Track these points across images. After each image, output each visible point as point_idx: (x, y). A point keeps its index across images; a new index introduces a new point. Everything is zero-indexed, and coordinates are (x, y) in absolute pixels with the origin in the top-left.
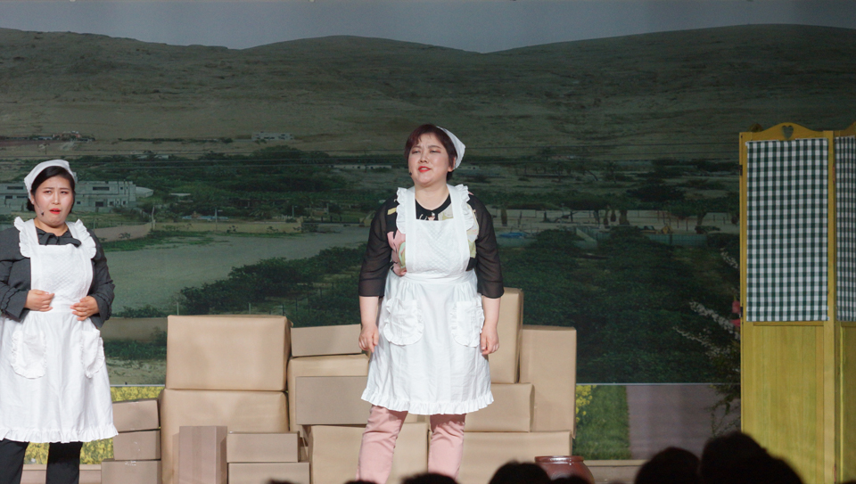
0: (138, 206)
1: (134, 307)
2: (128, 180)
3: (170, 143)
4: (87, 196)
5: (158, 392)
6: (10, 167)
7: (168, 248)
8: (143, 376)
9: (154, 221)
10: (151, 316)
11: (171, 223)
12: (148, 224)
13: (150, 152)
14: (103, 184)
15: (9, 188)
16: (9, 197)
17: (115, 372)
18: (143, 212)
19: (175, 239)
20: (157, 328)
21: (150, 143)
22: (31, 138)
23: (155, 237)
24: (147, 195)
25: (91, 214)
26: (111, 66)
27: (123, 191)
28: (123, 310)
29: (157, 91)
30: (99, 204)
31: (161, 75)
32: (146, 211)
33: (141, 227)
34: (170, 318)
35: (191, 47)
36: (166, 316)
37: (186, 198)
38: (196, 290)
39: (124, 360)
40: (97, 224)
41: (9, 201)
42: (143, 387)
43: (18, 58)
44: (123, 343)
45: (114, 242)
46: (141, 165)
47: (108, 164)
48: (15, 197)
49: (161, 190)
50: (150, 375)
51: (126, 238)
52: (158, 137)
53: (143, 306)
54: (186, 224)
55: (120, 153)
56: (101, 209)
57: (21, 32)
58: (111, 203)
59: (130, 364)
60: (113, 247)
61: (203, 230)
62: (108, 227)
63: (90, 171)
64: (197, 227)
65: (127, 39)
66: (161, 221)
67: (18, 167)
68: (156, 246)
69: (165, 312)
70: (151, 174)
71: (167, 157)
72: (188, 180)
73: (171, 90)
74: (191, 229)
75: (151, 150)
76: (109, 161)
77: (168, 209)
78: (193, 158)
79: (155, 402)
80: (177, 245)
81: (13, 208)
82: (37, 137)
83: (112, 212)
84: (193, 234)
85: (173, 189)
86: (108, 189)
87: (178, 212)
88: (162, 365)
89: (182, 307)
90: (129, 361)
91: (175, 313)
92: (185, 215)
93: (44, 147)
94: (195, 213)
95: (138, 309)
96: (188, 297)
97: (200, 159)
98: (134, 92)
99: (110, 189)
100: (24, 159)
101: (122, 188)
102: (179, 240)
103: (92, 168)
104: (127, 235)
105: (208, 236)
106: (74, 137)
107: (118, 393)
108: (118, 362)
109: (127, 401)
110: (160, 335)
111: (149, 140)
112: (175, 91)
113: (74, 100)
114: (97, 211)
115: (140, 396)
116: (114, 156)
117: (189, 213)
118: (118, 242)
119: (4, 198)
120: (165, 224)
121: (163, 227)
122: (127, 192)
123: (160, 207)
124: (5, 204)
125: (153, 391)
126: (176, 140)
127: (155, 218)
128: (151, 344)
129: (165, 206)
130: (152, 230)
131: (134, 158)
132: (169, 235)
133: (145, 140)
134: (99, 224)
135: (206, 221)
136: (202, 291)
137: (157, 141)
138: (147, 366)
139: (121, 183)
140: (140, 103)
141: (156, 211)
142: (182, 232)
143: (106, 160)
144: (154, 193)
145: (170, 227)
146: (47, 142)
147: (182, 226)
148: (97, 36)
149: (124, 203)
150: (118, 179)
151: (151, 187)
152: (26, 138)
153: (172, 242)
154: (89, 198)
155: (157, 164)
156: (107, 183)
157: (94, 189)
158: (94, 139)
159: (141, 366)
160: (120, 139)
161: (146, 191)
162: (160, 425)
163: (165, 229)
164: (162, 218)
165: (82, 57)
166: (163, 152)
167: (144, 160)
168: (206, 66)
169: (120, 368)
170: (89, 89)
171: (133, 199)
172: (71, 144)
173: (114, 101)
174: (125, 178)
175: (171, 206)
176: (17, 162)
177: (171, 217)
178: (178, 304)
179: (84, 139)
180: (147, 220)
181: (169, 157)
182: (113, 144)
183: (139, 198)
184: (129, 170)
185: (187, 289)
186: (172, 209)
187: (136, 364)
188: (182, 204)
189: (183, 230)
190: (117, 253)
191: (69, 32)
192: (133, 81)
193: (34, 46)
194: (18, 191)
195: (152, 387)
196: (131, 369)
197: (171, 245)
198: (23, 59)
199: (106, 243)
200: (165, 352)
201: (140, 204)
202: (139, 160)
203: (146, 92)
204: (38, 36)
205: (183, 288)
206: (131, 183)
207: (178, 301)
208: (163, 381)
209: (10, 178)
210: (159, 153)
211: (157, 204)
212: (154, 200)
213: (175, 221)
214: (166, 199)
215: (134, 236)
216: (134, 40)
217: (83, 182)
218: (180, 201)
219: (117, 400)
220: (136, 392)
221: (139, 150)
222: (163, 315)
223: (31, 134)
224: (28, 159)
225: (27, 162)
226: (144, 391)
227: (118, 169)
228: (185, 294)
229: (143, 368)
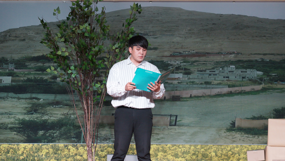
0: (257, 79)
1: (256, 116)
2: (254, 69)
3: (270, 55)
4: (239, 75)
5: (265, 147)
6: (210, 64)
7: (269, 94)
8: (259, 141)
9: (263, 84)
10: (262, 119)
11: (270, 85)
12: (261, 85)
13: (262, 58)
14: (245, 70)
15: (210, 72)
16: (210, 75)
17: (249, 140)
18: (260, 81)
19: (271, 91)
20: (264, 123)
21: (262, 55)
22: (218, 53)
23: (264, 90)
24: (261, 74)
25: (240, 81)
26: (248, 27)
27: (252, 73)
28: (252, 117)
29: (265, 36)
30: (243, 78)
31: (266, 30)
32: (260, 80)
33: (259, 86)
34: (269, 120)
35: (278, 20)
36: (268, 119)
37: (275, 76)
38: (279, 110)
39: (252, 135)
40: (242, 85)
41: (210, 76)
42: (259, 145)
43: (214, 24)
44: (252, 129)
45: (249, 92)
46: (259, 63)
47: (247, 63)
48: (212, 75)
49: (266, 73)
50: (262, 141)
51: (253, 90)
52: (265, 53)
53: (259, 115)
54: (275, 85)
55: (251, 59)
56: (244, 79)
57: (215, 14)
58: (248, 77)
59: (254, 137)
60: (248, 93)
61: (282, 87)
62: (247, 86)
63: (240, 66)
64: (279, 86)
65: (254, 17)
66: (266, 84)
67: (213, 64)
68: (264, 93)
69: (268, 117)
70: (262, 67)
71: (268, 60)
72: (276, 69)
73: (270, 36)
74: (277, 87)
75: (263, 58)
76: (247, 62)
77: (269, 80)
78: (278, 61)
79: (263, 151)
80: (272, 93)
81: (212, 79)
82: (221, 53)
83: (248, 80)
84: (278, 89)
85: (271, 72)
86: (246, 72)
87: (272, 81)
88: (266, 137)
89: (274, 116)
90: (254, 136)
91: (271, 118)
92: (275, 82)
93: (223, 57)
94: (279, 81)
95: (257, 116)
96: (276, 112)
97: (280, 61)
98: (256, 37)
99: (247, 72)
100: (216, 61)
101: (252, 72)
102: (273, 91)
103: (241, 64)
104: (253, 89)
105: (283, 90)
106: (234, 53)
107: (250, 147)
108: (250, 136)
109: (253, 150)
110: (266, 126)
111: (262, 54)
112: (271, 36)
113: (234, 39)
114: (242, 80)
115: (258, 149)
116: (249, 60)
117: (276, 81)
118: (250, 91)
119: (208, 75)
120: (268, 85)
121: (267, 86)
122: (254, 73)
123: (266, 79)
124: (209, 77)
125: (262, 147)
126: (272, 54)
127: (264, 83)
128: (262, 130)
129: (268, 78)
130: (263, 87)
131: (256, 60)
132: (269, 89)
133: (260, 54)
134: (243, 85)
135: (283, 84)
136: (281, 110)
137: (265, 54)
138: (260, 137)
139: (251, 70)
140: (258, 40)
141: (264, 80)
142: (274, 88)
143: (246, 61)
144: (264, 74)
145: (270, 86)
146: (224, 55)
147: (274, 86)
148: (243, 16)
149: (253, 77)
150: (250, 68)
151: (262, 72)
152: (216, 53)
153: (270, 92)
154: (240, 75)
155: (265, 63)
156: (246, 70)
157: (242, 72)
158: (241, 54)
159: (258, 137)
160: (251, 54)
161: (260, 73)
162: (265, 159)
163: (267, 87)
164: (266, 83)
165: (237, 24)
166: (267, 58)
167: (260, 61)
168: (283, 27)
169: (250, 138)
170: (240, 35)
171: (256, 76)
172: (233, 55)
173: (249, 40)
174: (253, 68)
175: (270, 78)
176: (213, 62)
177: (270, 83)
178: (272, 115)
179: (238, 54)
180: (261, 84)
181: (269, 60)
182: (249, 55)
183: (258, 76)
184: (254, 65)
185: (276, 109)
186: (270, 80)
187: (256, 137)
188: (274, 78)
189: (275, 87)
190: (250, 96)
191: (233, 14)
192: (256, 32)
193: (220, 19)
194: (214, 73)
195: (262, 145)
196: (255, 139)
197: (270, 93)
198: (215, 24)
199: (246, 92)
200: (267, 132)
201: (259, 78)
202: (258, 61)
203: (261, 36)
204: (221, 16)
205: (274, 109)
206: (255, 70)
207: (272, 113)
208: (266, 143)
209: (211, 68)
210: (266, 59)
211: (264, 78)
212: (264, 76)
213: (271, 84)
214: (268, 76)
215: (256, 89)
216: (256, 17)
217: (237, 70)
218: (273, 77)
219: (250, 150)
220: (257, 147)
221: (258, 58)
222: (267, 119)
223: (218, 52)
224: (217, 61)
225: (217, 62)
226: (260, 147)
227: (250, 65)
228: (275, 111)
229: (259, 138)
